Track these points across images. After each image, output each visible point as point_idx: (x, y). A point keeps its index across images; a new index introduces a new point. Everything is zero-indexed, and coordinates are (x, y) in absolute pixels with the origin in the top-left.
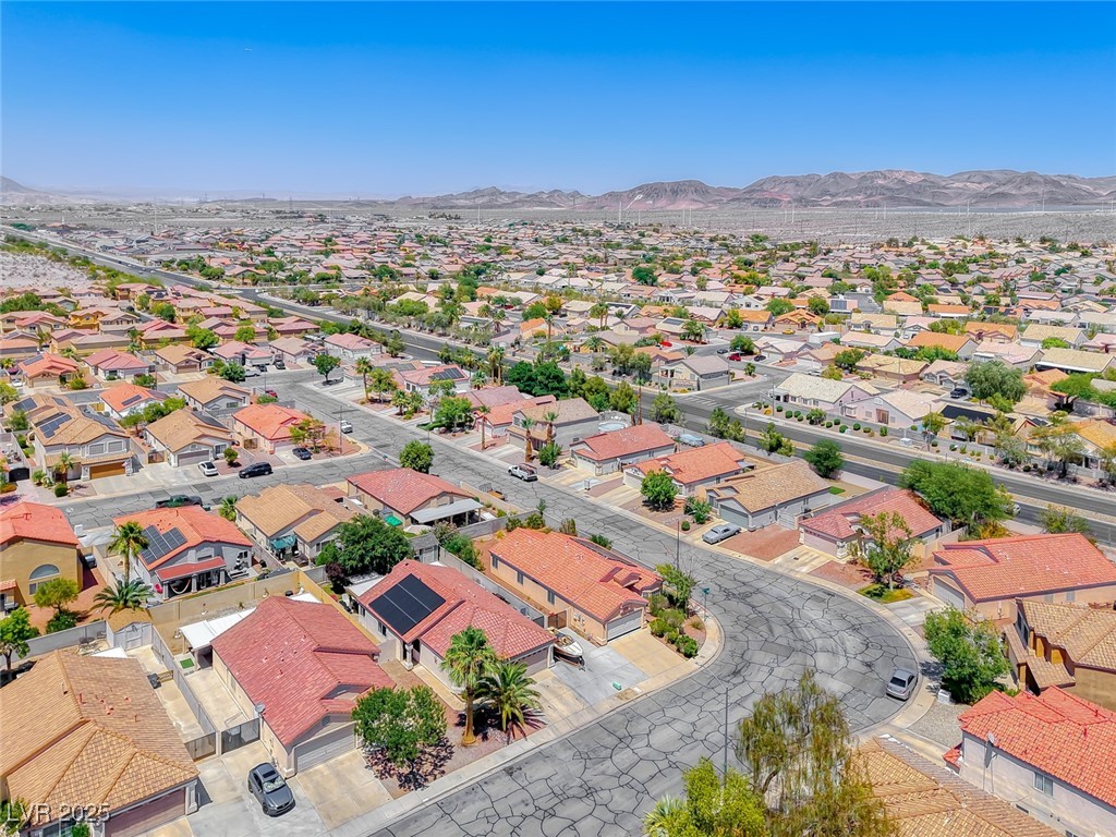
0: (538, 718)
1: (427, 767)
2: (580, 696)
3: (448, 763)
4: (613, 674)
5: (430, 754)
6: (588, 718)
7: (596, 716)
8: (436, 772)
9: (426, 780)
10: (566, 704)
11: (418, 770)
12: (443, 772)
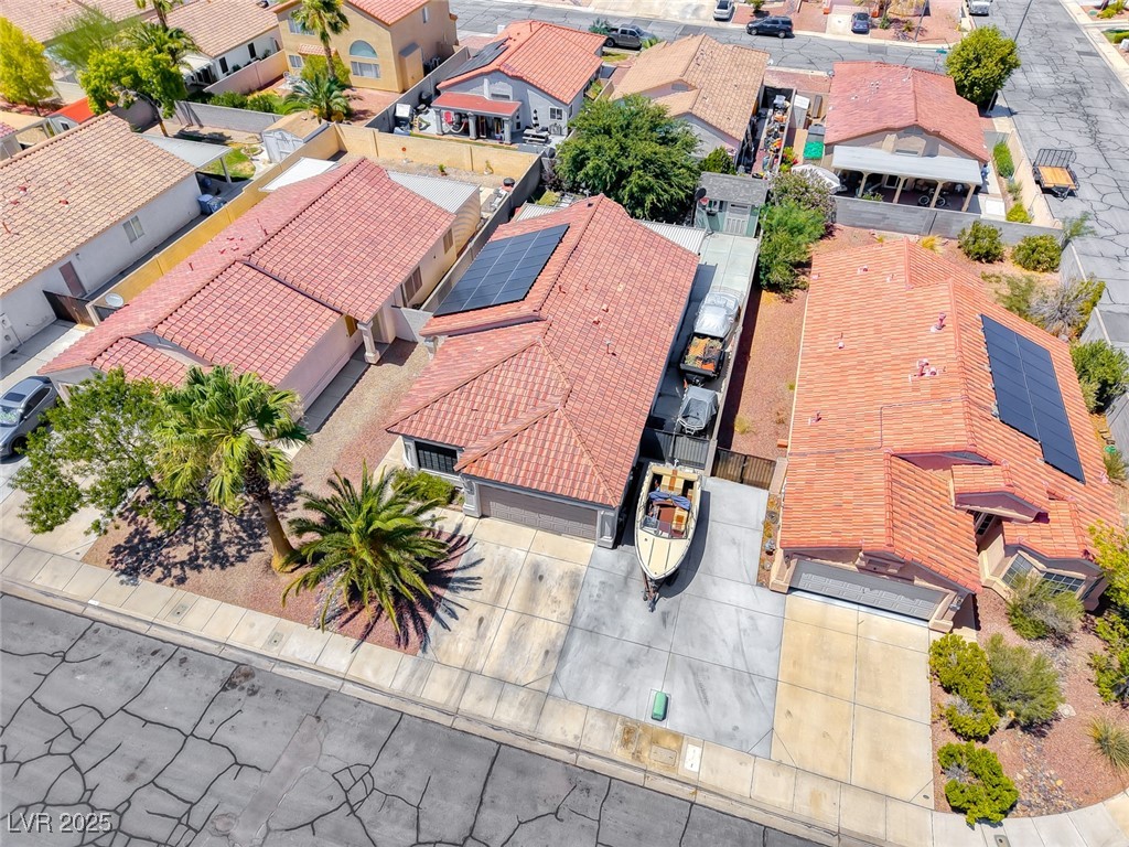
0: (432, 624)
1: (181, 553)
2: (562, 654)
3: (211, 575)
4: (696, 671)
5: (217, 535)
6: (509, 714)
7: (526, 725)
8: (176, 572)
9: (150, 571)
10: (515, 643)
11: (167, 546)
12: (181, 580)
